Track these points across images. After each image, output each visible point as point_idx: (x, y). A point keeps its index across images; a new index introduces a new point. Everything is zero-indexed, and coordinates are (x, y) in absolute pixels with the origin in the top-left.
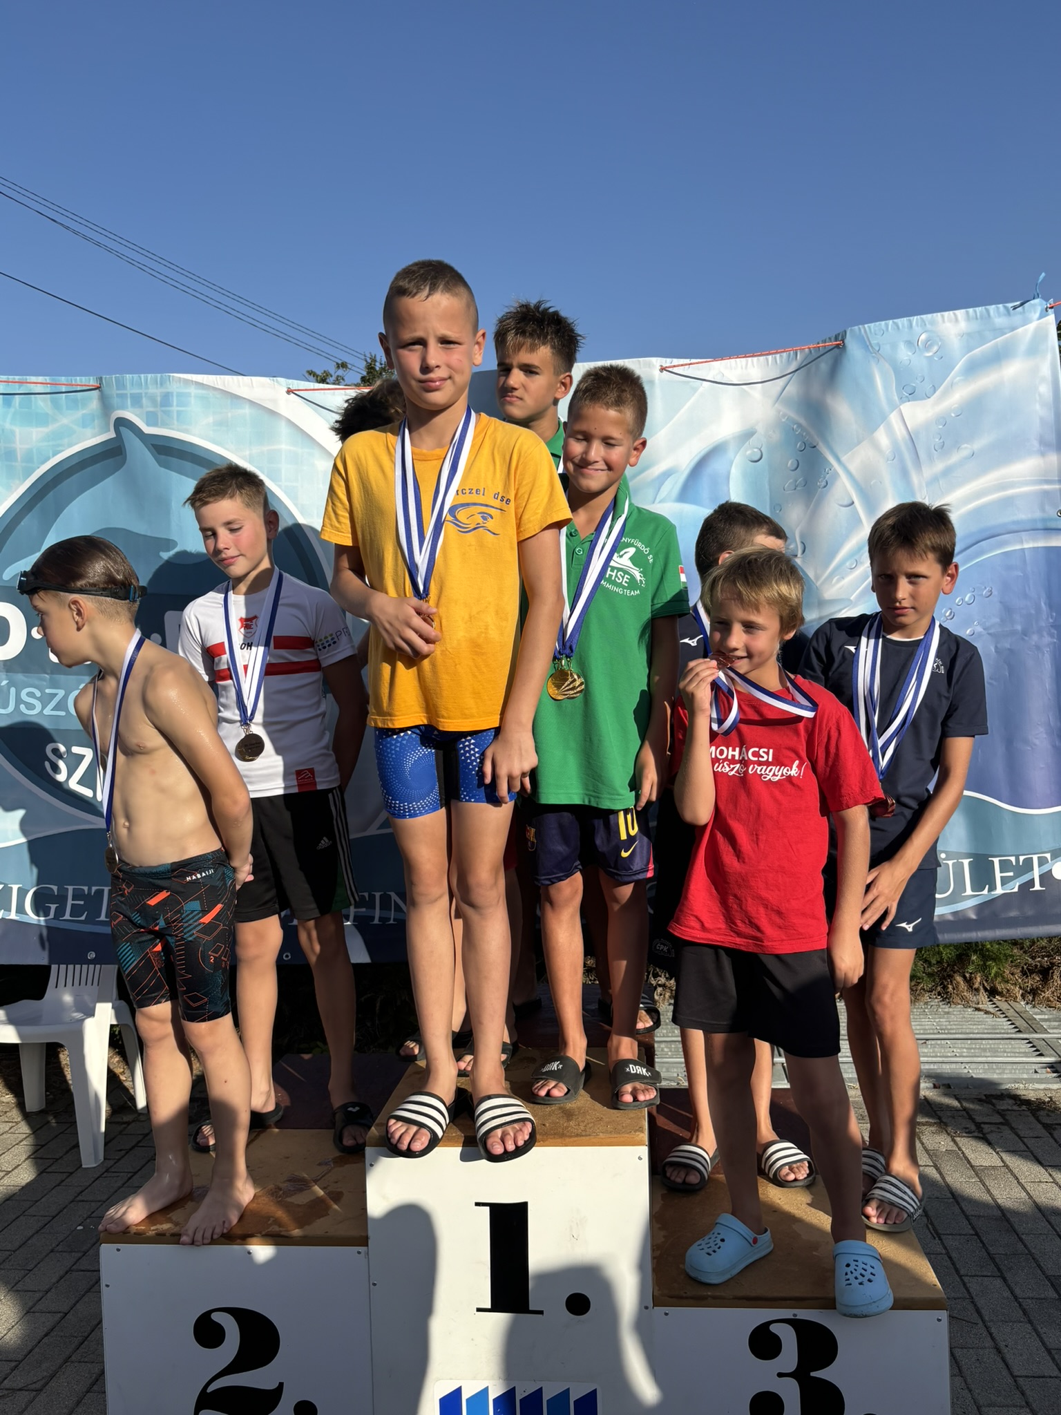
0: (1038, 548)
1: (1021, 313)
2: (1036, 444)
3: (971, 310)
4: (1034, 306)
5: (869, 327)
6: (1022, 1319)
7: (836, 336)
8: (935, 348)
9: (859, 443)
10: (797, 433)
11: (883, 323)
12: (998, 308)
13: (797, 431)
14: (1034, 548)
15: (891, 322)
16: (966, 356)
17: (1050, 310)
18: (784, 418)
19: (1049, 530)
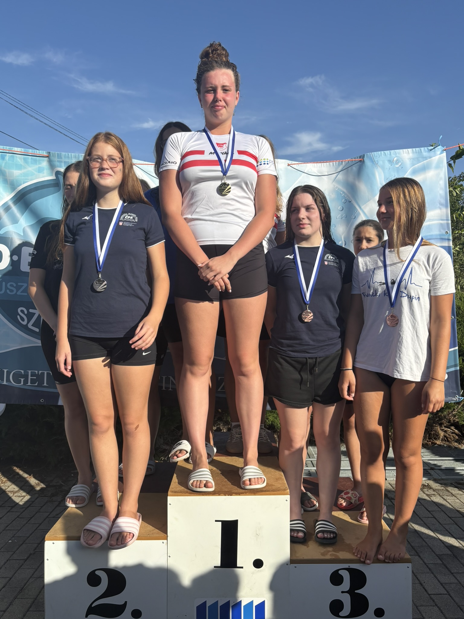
1: (434, 151)
2: (438, 204)
3: (414, 149)
4: (438, 149)
5: (374, 154)
6: (429, 572)
7: (360, 156)
8: (400, 164)
9: (369, 200)
10: (342, 195)
11: (380, 152)
12: (425, 149)
13: (342, 194)
15: (383, 152)
16: (412, 168)
17: (444, 151)
18: (337, 188)
19: (442, 239)
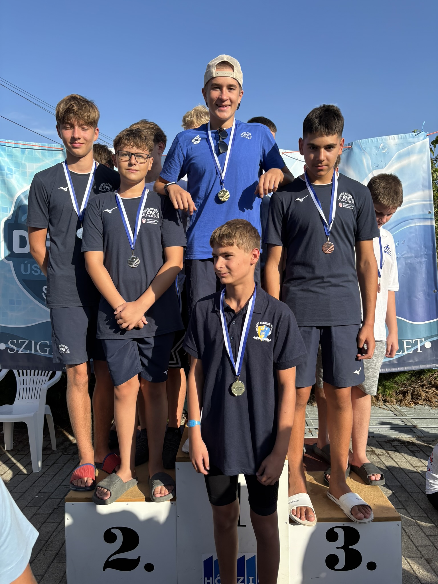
0: (421, 225)
1: (418, 137)
2: (421, 187)
3: (400, 135)
4: (422, 134)
5: (362, 141)
7: (349, 144)
8: (386, 149)
12: (409, 135)
15: (370, 139)
16: (397, 153)
17: (427, 136)
19: (425, 219)
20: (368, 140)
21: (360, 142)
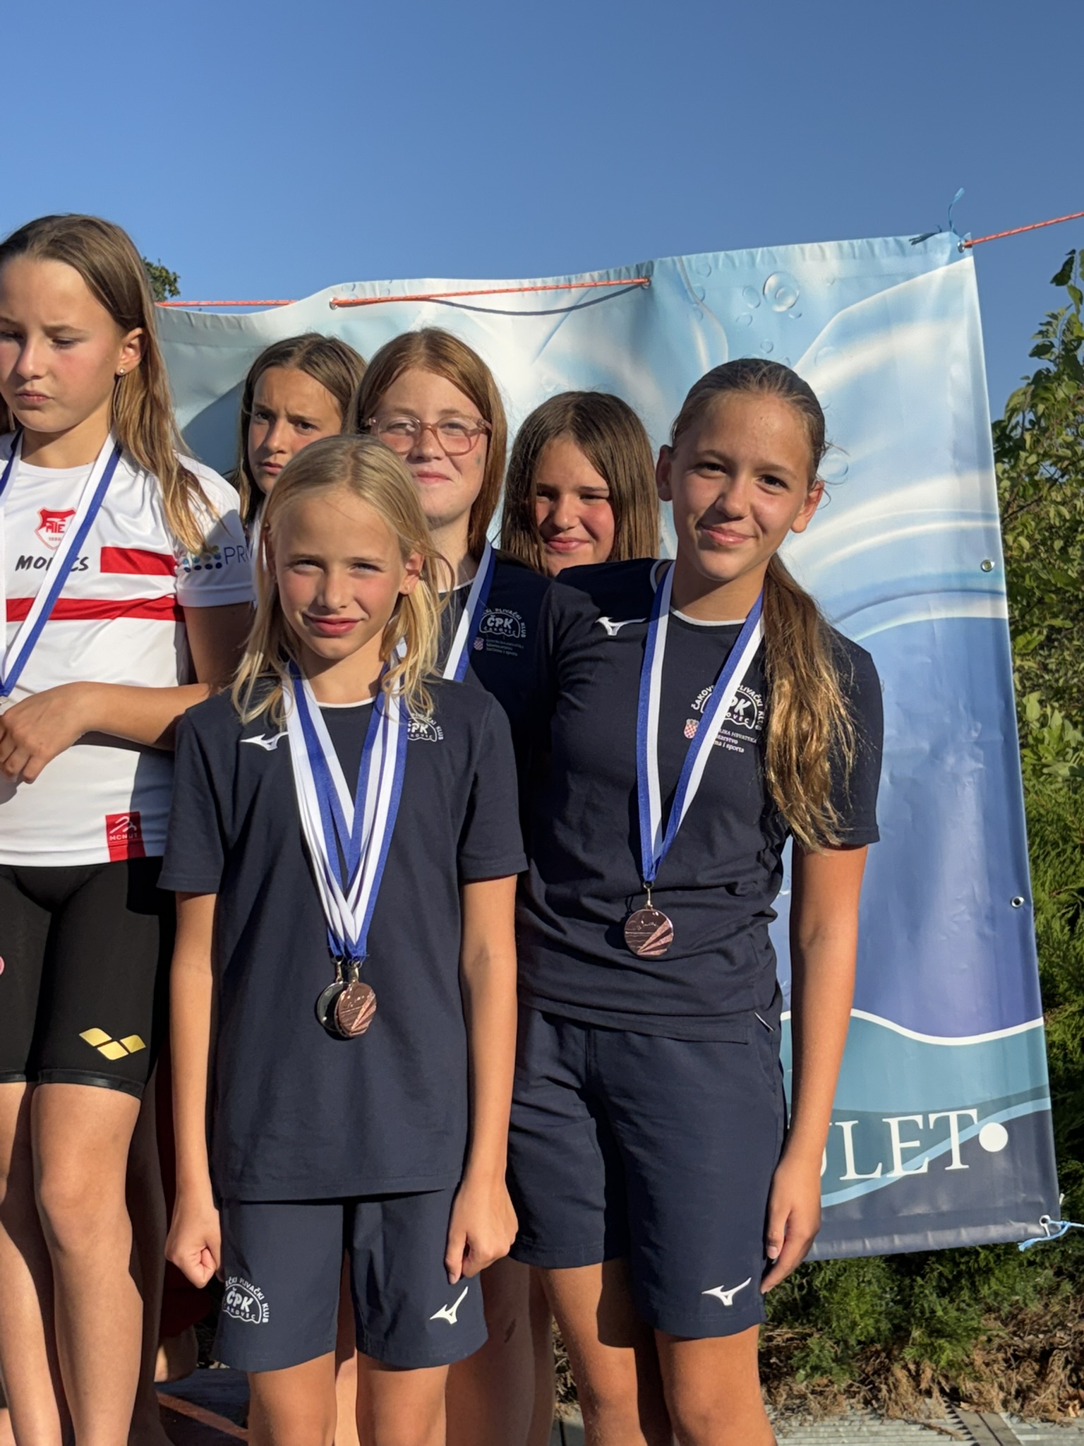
0: (953, 619)
1: (923, 252)
2: (948, 457)
3: (845, 243)
4: (942, 242)
7: (637, 267)
12: (886, 242)
14: (947, 620)
15: (722, 254)
16: (839, 314)
17: (968, 250)
19: (969, 592)
20: (716, 260)
21: (682, 265)
